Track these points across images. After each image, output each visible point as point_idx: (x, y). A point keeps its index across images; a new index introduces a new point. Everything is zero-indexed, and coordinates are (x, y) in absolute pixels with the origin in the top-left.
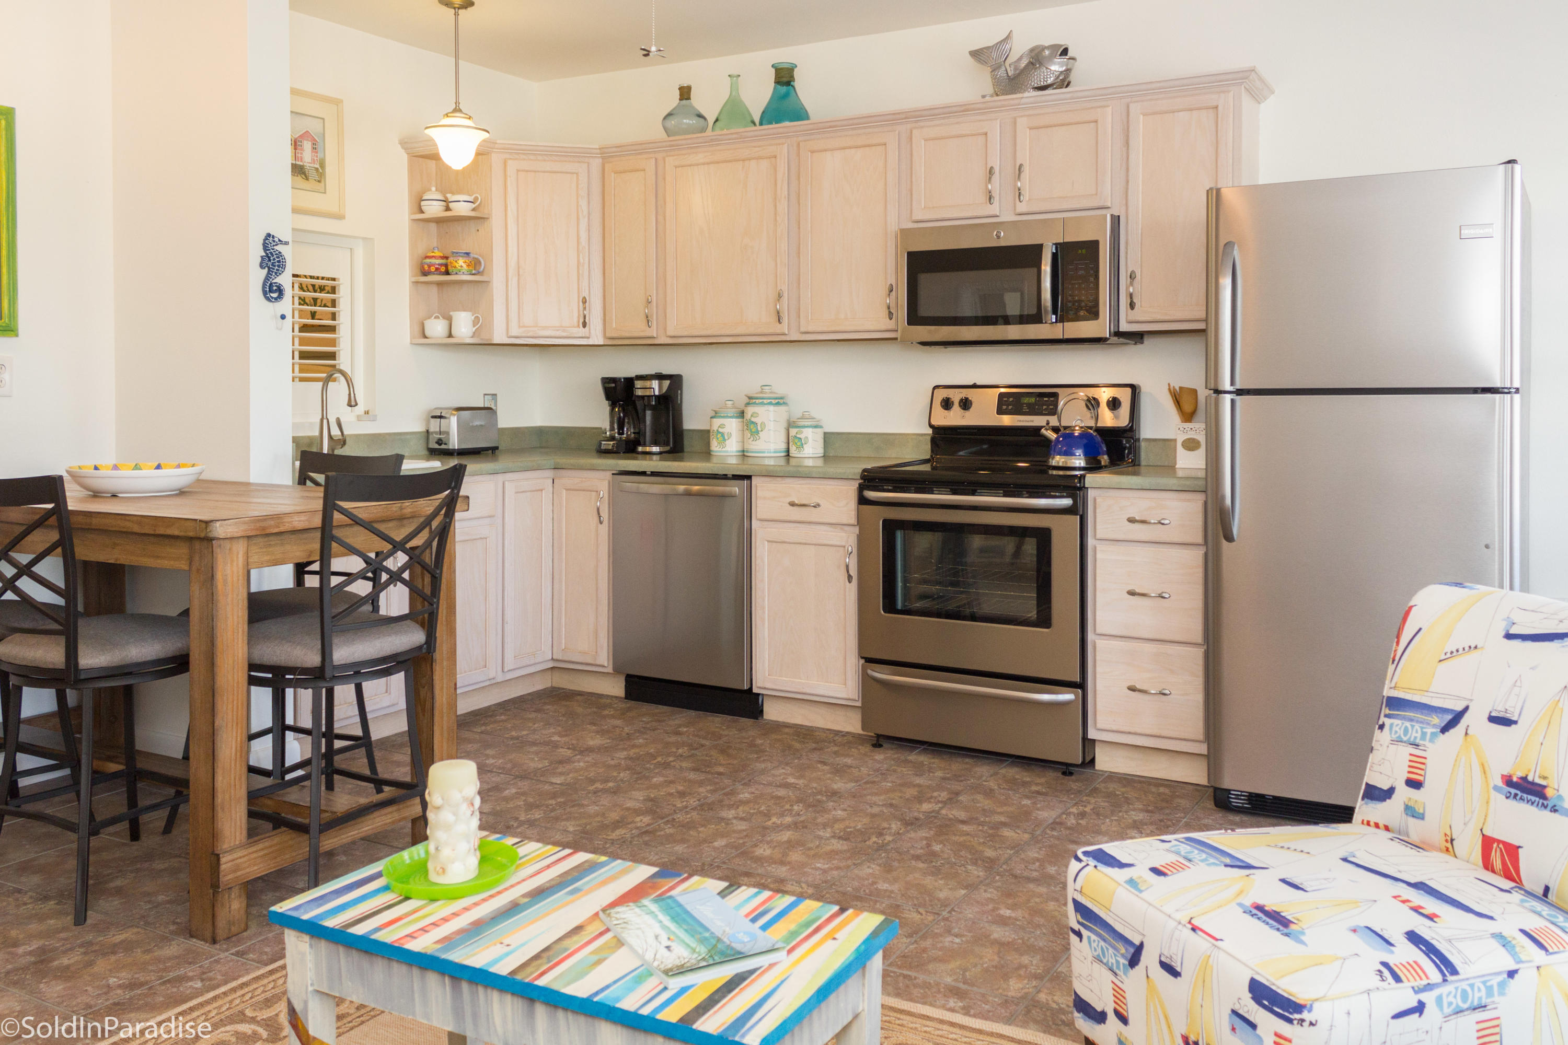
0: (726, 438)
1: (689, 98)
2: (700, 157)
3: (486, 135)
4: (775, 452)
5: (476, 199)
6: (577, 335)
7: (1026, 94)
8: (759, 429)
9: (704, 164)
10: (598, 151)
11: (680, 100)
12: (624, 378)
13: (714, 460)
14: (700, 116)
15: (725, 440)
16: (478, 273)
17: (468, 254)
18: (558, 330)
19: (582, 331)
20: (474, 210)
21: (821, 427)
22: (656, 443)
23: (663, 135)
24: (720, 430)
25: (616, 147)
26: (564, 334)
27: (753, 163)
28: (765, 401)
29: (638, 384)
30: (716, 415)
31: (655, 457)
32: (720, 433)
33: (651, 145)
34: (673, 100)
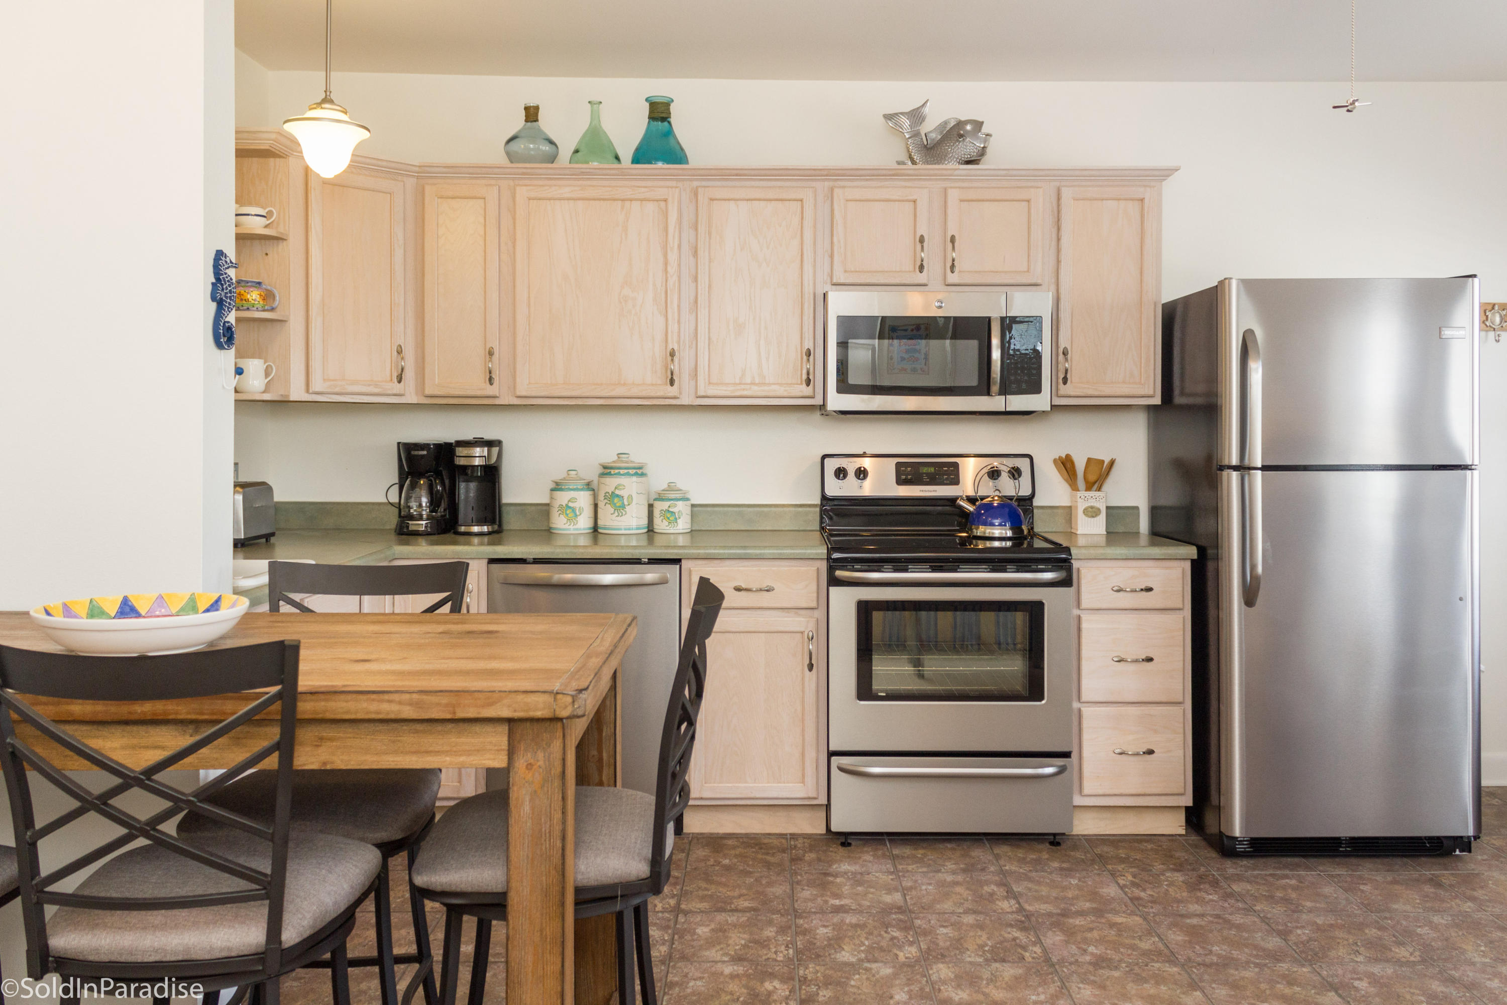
0: (578, 513)
1: (537, 120)
2: (566, 192)
3: (365, 135)
4: (637, 529)
5: (270, 213)
6: (391, 392)
7: (950, 166)
8: (626, 503)
9: (568, 199)
10: (417, 169)
11: (526, 121)
12: (434, 444)
13: (560, 542)
14: (551, 142)
15: (576, 516)
16: (272, 309)
17: (259, 283)
18: (369, 385)
19: (397, 388)
20: (266, 226)
21: (688, 499)
22: (480, 523)
23: (502, 160)
24: (571, 504)
25: (445, 167)
26: (376, 390)
27: (636, 205)
28: (622, 471)
29: (460, 451)
30: (558, 487)
31: (476, 540)
32: (570, 507)
33: (496, 170)
34: (518, 122)
